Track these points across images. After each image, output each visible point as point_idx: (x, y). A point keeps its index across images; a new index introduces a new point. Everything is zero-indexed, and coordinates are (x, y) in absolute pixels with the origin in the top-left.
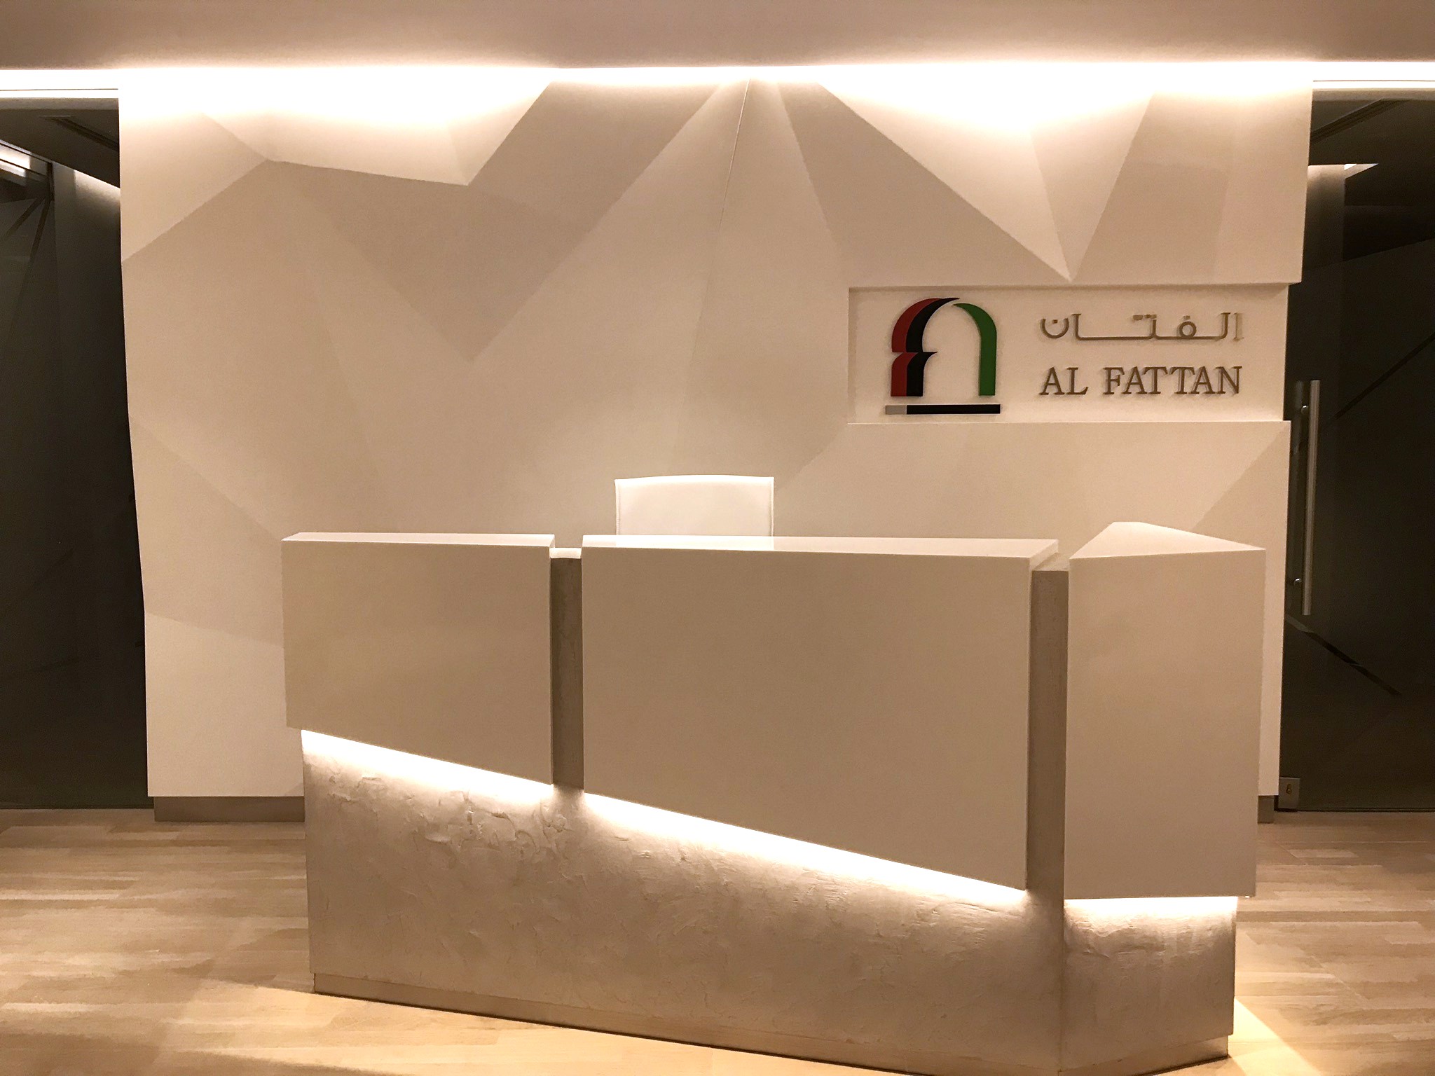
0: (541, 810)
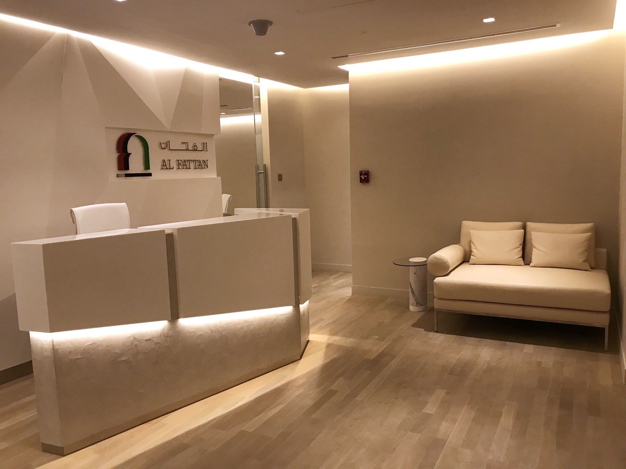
0: (163, 331)
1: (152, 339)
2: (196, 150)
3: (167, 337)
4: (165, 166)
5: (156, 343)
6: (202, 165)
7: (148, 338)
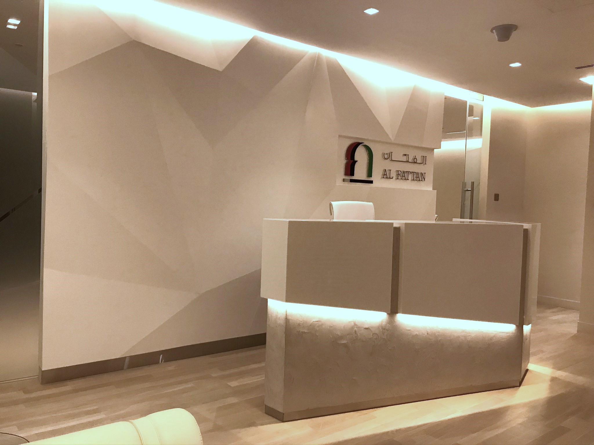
0: (382, 324)
1: (370, 328)
2: (416, 163)
3: (384, 330)
4: (386, 175)
5: (373, 334)
6: (419, 177)
7: (367, 327)
